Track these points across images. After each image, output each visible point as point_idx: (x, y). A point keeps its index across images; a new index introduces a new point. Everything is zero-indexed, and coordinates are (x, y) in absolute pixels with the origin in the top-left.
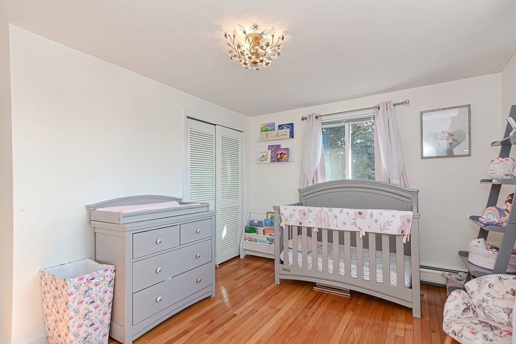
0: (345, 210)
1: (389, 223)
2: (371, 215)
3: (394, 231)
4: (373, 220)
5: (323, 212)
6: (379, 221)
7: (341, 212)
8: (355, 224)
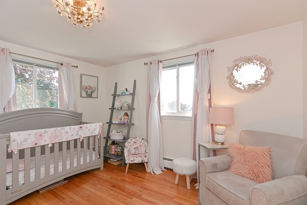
0: (72, 127)
1: (95, 130)
2: (87, 127)
3: (96, 133)
4: (88, 130)
5: (57, 131)
6: (90, 130)
7: (70, 128)
8: (78, 134)
